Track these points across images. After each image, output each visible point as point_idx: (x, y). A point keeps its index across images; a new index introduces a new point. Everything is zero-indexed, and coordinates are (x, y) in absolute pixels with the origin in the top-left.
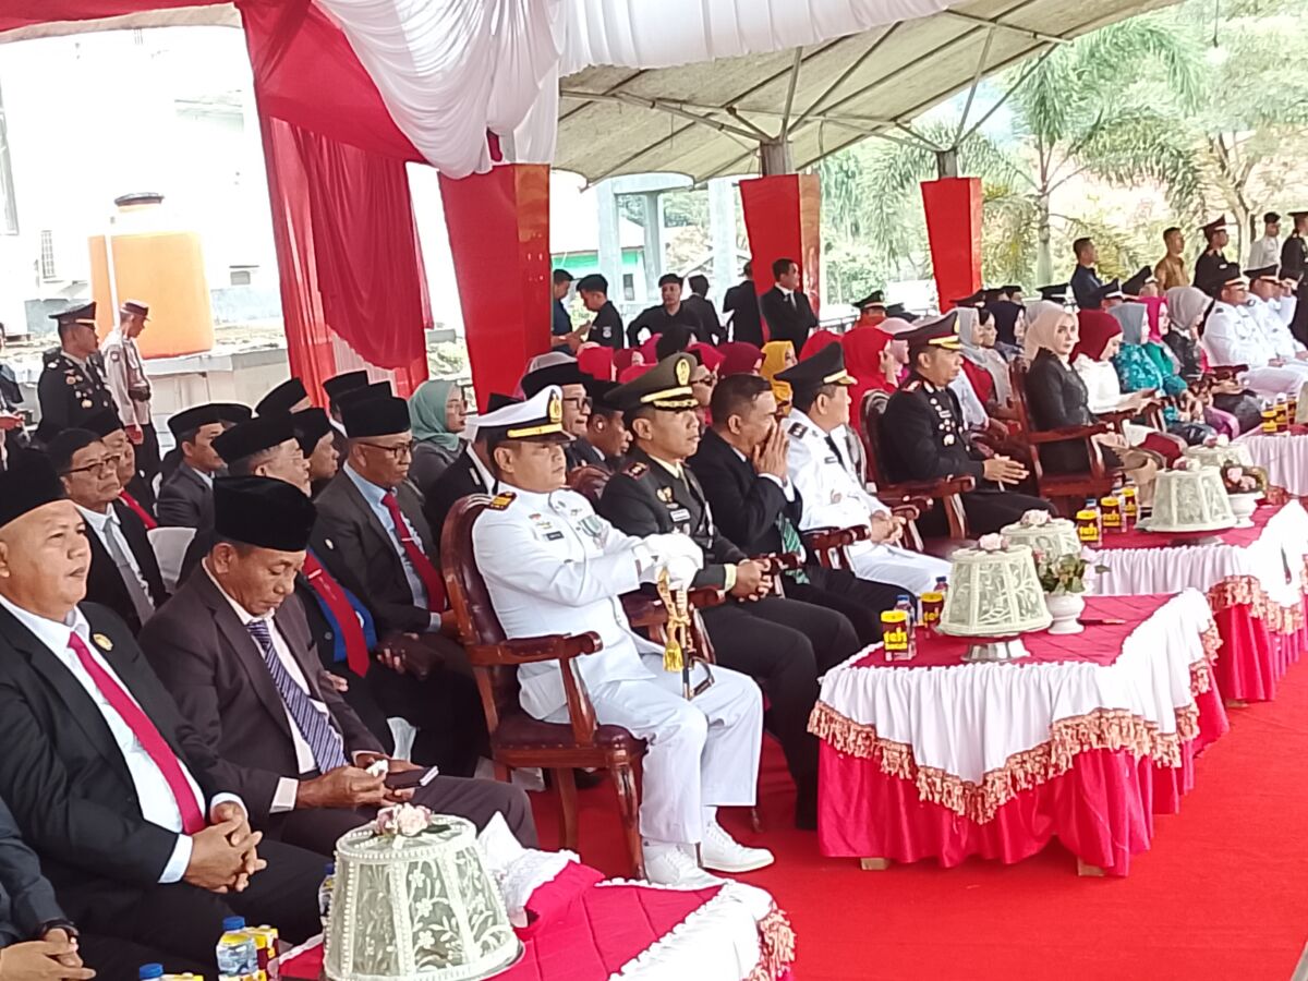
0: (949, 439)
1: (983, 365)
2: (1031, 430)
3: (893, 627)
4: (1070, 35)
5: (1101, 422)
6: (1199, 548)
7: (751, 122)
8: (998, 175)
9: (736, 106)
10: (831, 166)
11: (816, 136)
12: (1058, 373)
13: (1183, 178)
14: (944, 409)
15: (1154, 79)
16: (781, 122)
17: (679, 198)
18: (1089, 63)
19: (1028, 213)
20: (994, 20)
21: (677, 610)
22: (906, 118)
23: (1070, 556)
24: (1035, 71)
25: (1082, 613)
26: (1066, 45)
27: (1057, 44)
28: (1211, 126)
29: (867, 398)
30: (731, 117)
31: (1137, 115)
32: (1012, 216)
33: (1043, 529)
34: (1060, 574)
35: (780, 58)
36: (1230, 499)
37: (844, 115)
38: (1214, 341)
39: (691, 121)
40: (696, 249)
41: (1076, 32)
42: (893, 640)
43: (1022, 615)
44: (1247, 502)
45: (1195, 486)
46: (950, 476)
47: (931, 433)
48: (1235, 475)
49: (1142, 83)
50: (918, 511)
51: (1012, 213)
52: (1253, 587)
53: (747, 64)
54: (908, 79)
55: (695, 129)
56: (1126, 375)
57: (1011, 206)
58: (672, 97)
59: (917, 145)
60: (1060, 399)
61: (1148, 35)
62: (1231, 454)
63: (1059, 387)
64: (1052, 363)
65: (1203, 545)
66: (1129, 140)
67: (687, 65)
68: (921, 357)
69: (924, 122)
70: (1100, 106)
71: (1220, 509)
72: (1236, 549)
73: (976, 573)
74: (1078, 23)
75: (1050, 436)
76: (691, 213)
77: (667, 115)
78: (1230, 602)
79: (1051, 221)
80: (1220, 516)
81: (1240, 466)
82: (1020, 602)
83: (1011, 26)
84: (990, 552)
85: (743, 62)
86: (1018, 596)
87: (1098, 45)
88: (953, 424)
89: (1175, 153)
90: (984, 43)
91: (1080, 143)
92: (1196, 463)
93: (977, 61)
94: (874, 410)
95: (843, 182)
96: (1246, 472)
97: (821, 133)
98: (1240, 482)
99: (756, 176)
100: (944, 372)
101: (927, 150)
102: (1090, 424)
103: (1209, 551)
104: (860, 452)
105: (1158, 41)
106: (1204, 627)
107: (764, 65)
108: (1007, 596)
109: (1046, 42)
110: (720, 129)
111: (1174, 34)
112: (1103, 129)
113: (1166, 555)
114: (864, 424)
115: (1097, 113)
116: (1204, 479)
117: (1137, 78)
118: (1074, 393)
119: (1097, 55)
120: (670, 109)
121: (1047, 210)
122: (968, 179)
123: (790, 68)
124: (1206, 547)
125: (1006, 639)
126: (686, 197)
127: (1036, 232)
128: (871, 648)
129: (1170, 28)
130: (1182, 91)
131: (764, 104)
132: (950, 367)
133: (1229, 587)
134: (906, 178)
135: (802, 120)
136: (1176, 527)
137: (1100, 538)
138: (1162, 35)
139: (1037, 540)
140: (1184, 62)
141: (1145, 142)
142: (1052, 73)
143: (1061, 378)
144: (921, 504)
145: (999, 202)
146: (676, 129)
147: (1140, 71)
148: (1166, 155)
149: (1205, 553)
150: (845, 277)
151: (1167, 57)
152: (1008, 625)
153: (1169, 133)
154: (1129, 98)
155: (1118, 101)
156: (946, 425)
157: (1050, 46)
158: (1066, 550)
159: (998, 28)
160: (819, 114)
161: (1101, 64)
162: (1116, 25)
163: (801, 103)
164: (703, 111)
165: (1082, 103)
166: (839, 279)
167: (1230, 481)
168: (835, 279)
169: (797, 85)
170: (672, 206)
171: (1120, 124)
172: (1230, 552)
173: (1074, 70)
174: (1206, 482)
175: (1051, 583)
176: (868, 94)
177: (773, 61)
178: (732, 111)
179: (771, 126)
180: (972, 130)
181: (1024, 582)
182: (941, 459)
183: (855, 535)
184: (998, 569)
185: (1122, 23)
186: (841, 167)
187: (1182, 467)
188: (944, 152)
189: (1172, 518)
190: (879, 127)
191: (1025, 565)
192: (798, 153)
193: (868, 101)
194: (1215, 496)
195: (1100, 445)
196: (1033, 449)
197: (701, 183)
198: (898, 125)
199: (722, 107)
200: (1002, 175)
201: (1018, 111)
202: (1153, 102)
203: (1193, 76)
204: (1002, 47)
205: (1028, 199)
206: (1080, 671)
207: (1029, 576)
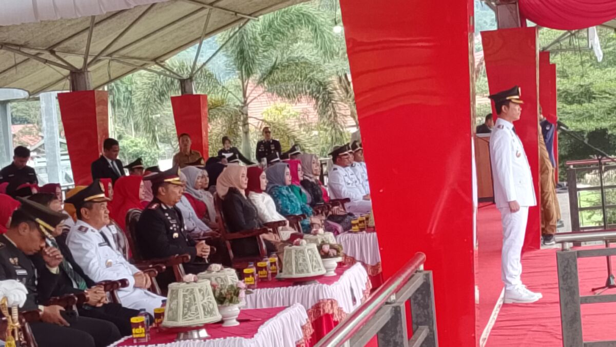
0: (176, 235)
1: (201, 199)
2: (226, 233)
3: (137, 325)
4: (257, 14)
5: (265, 227)
6: (306, 286)
7: (65, 59)
8: (218, 93)
9: (55, 49)
10: (121, 88)
11: (106, 69)
12: (240, 200)
13: (323, 97)
14: (172, 219)
15: (307, 41)
16: (83, 60)
17: (21, 106)
18: (268, 30)
19: (236, 116)
20: (211, 4)
21: (13, 320)
22: (162, 59)
23: (232, 286)
24: (237, 34)
25: (239, 315)
26: (255, 20)
27: (249, 20)
28: (340, 68)
29: (129, 213)
30: (51, 56)
31: (297, 61)
32: (227, 118)
33: (219, 274)
34: (226, 295)
35: (82, 22)
36: (323, 261)
37: (124, 57)
38: (333, 186)
39: (26, 58)
40: (33, 138)
41: (260, 12)
42: (138, 332)
43: (205, 315)
44: (333, 263)
45: (304, 253)
46: (177, 255)
47: (165, 232)
48: (326, 248)
49: (300, 43)
50: (157, 272)
51: (227, 116)
52: (334, 305)
53: (62, 24)
54: (162, 36)
55: (30, 62)
56: (280, 202)
57: (226, 113)
58: (15, 43)
59: (169, 76)
60: (242, 215)
61: (301, 16)
62: (325, 238)
63: (241, 208)
64: (237, 195)
65: (307, 284)
66: (292, 75)
67: (23, 24)
68: (160, 189)
69: (173, 61)
70: (275, 55)
71: (317, 265)
72: (325, 286)
73: (181, 294)
74: (260, 8)
75: (237, 235)
76: (30, 116)
77: (11, 54)
78: (322, 313)
79: (250, 121)
80: (317, 269)
81: (329, 244)
82: (204, 309)
83: (221, 8)
84: (188, 283)
85: (59, 24)
86: (202, 305)
87: (273, 21)
88: (178, 227)
89: (318, 83)
90: (206, 17)
91: (265, 76)
92: (304, 241)
93: (203, 27)
94: (133, 219)
95: (129, 98)
96: (332, 247)
97: (109, 66)
98: (329, 252)
99: (68, 91)
100: (173, 197)
101: (174, 78)
102: (259, 228)
103: (312, 287)
104: (124, 242)
105: (308, 20)
106: (304, 323)
107: (72, 25)
108: (197, 305)
109: (242, 18)
110: (45, 63)
111: (316, 16)
112: (278, 68)
113: (289, 290)
114: (128, 227)
115: (274, 59)
116: (308, 250)
117: (298, 40)
118: (250, 211)
119: (273, 26)
120: (12, 50)
121: (247, 115)
122: (199, 96)
123: (87, 28)
124: (309, 285)
125: (198, 328)
126: (27, 106)
127: (241, 128)
128: (126, 338)
129: (314, 13)
130: (321, 48)
131: (73, 49)
132: (176, 194)
133: (321, 305)
134: (162, 94)
135: (96, 60)
136: (295, 275)
137: (256, 283)
138: (309, 16)
139: (216, 279)
140: (322, 32)
141: (301, 77)
142: (247, 36)
143: (242, 204)
144: (159, 268)
145: (218, 109)
146: (18, 61)
147: (299, 36)
148: (313, 84)
149: (309, 288)
150: (131, 156)
151: (312, 30)
152: (198, 320)
153: (315, 72)
154: (292, 52)
155: (286, 53)
156: (174, 226)
157: (245, 20)
158: (230, 283)
159: (214, 9)
160: (108, 56)
161: (276, 33)
162: (283, 10)
163: (96, 48)
164: (33, 52)
165: (265, 54)
166: (127, 157)
167: (323, 251)
168: (125, 157)
169: (92, 39)
170: (17, 111)
171: (288, 66)
172: (322, 287)
173: (260, 34)
174: (310, 252)
175: (222, 300)
176: (138, 45)
177: (77, 23)
178: (53, 52)
179: (77, 61)
180: (202, 66)
181: (206, 298)
182: (171, 246)
183: (120, 284)
184: (192, 292)
185: (286, 9)
186: (127, 89)
187: (298, 244)
188: (184, 80)
189: (292, 270)
190: (145, 64)
191: (207, 289)
192: (95, 78)
193: (137, 49)
194: (314, 259)
195: (265, 240)
196: (228, 243)
197: (33, 96)
198: (157, 63)
199: (46, 50)
200: (220, 94)
201: (228, 56)
202: (306, 54)
203: (327, 39)
204: (217, 20)
205: (235, 108)
206: (234, 342)
207: (208, 295)
